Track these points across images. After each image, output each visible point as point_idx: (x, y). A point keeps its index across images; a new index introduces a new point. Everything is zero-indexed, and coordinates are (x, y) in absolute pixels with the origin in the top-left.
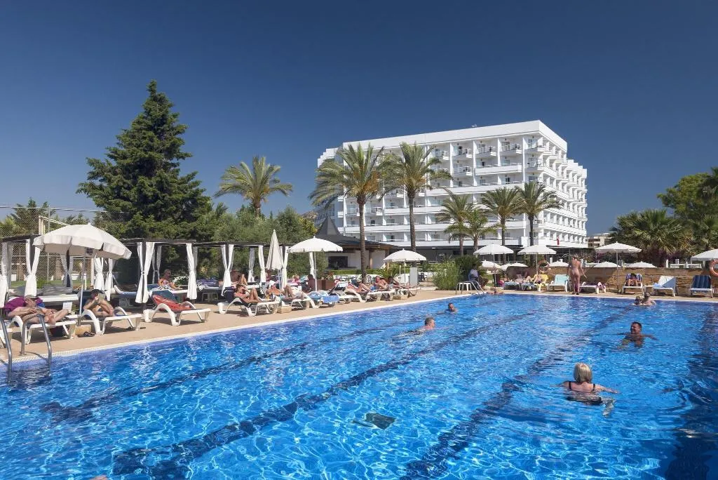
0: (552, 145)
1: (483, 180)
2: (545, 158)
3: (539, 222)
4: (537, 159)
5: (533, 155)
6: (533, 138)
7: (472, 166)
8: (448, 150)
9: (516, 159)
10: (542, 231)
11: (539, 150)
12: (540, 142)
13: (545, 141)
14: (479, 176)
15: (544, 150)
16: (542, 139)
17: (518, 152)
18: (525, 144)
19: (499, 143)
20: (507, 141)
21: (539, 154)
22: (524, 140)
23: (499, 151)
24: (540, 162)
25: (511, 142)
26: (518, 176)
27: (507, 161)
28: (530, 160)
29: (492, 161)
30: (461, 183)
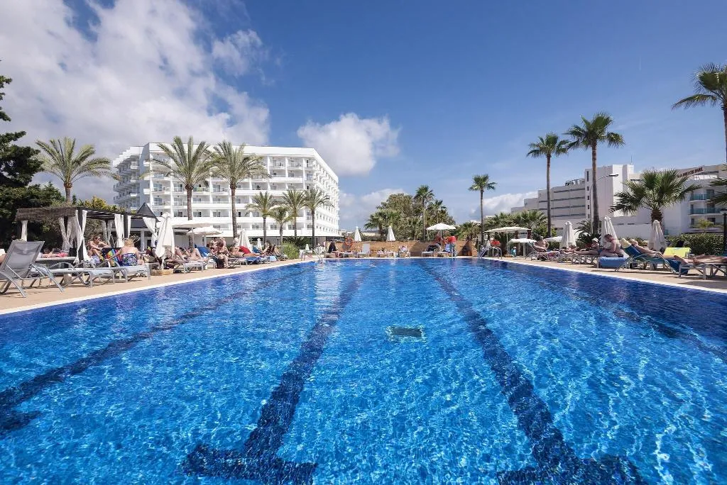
0: (321, 167)
2: (317, 175)
4: (312, 175)
5: (309, 174)
6: (309, 160)
9: (298, 173)
11: (314, 168)
12: (314, 163)
13: (317, 163)
14: (272, 183)
15: (317, 169)
16: (315, 161)
17: (300, 168)
18: (305, 163)
19: (287, 161)
20: (292, 160)
21: (313, 172)
22: (304, 161)
23: (287, 166)
24: (314, 177)
25: (295, 160)
26: (299, 185)
27: (291, 175)
28: (307, 175)
29: (281, 173)
30: (258, 187)
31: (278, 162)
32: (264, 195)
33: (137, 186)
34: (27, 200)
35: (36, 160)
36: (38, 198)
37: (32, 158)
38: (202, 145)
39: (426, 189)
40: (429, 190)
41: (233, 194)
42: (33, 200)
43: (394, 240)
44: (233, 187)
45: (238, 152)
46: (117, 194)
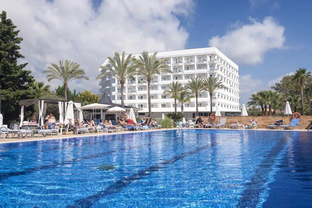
0: (221, 60)
1: (187, 76)
2: (218, 66)
3: (215, 98)
4: (214, 66)
5: (212, 66)
6: (212, 56)
7: (182, 69)
8: (170, 60)
9: (204, 66)
10: (217, 103)
11: (215, 62)
12: (216, 57)
13: (218, 57)
14: (185, 74)
15: (217, 62)
16: (217, 56)
17: (205, 62)
18: (208, 58)
19: (196, 58)
20: (200, 57)
21: (215, 64)
22: (208, 56)
23: (196, 61)
24: (216, 68)
25: (201, 57)
26: (204, 75)
27: (199, 67)
28: (211, 67)
29: (192, 67)
30: (177, 78)
31: (190, 60)
32: (175, 83)
33: (109, 82)
34: (25, 95)
35: (31, 76)
36: (30, 94)
37: (29, 75)
38: (130, 56)
39: (303, 71)
40: (307, 72)
41: (149, 85)
42: (28, 96)
43: (247, 115)
44: (149, 80)
45: (152, 56)
46: (101, 87)
